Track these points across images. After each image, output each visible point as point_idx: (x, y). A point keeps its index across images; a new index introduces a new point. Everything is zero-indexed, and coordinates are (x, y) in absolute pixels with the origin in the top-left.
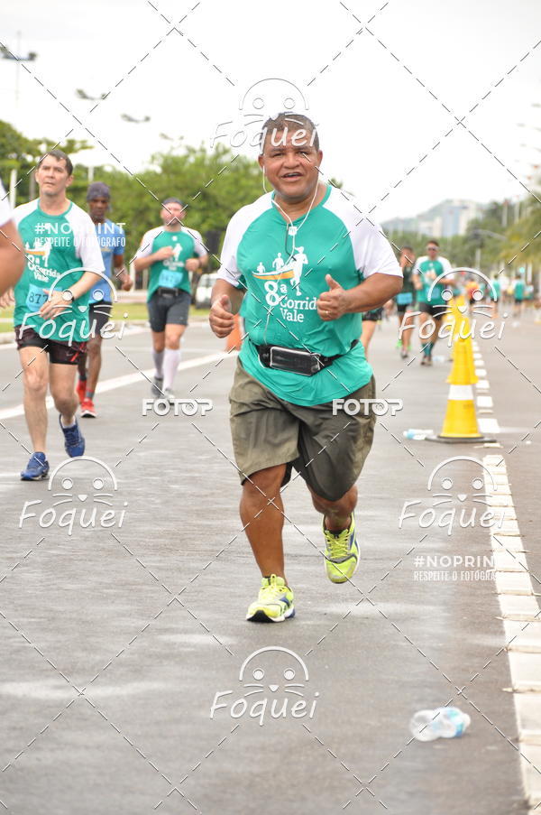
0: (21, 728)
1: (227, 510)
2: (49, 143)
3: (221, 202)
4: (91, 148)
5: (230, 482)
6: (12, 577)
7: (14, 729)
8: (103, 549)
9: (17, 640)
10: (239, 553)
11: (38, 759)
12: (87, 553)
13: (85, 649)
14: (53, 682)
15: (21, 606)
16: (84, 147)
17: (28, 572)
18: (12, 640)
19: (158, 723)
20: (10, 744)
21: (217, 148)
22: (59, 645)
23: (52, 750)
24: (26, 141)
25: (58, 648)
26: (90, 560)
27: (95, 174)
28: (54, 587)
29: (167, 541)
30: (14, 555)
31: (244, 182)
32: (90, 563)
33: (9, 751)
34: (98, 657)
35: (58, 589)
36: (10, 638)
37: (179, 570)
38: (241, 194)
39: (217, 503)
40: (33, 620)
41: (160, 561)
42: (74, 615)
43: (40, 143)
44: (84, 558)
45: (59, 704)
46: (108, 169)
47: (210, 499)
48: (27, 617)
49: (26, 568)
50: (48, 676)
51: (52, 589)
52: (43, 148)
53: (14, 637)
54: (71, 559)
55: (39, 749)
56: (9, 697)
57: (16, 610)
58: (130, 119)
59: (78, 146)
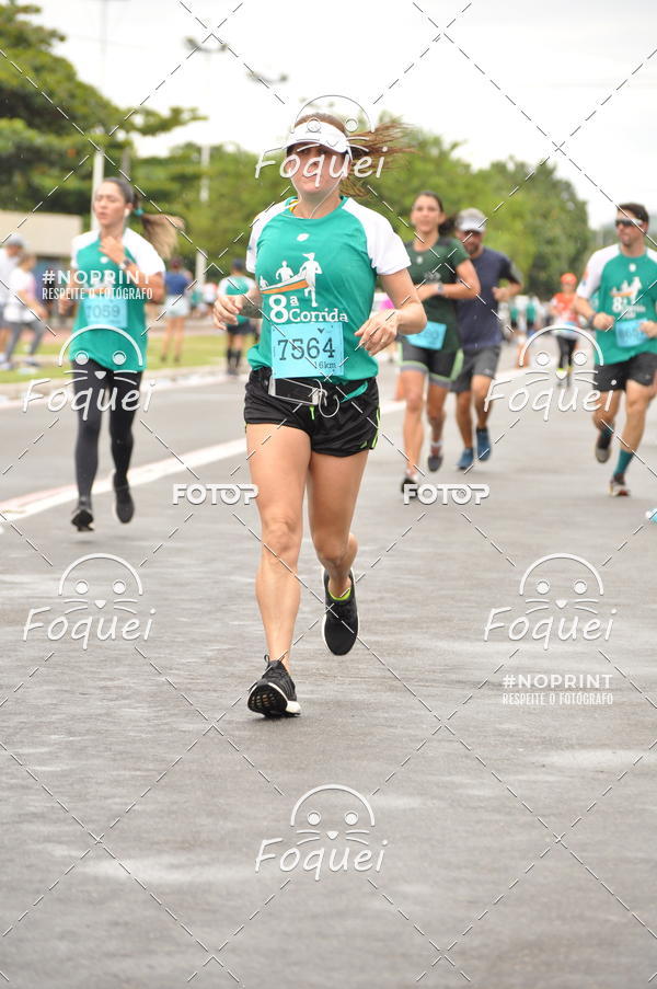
0: (126, 924)
1: (403, 621)
2: (148, 113)
3: (386, 193)
4: (204, 118)
5: (406, 582)
6: (107, 715)
7: (116, 924)
8: (232, 675)
9: (117, 800)
10: (421, 680)
11: (151, 967)
12: (210, 680)
13: (210, 814)
14: (167, 859)
15: (121, 753)
16: (195, 118)
17: (129, 706)
18: (110, 801)
19: (315, 917)
20: (112, 946)
21: (381, 119)
22: (175, 808)
23: (169, 954)
24: (116, 110)
25: (174, 812)
26: (215, 691)
27: (212, 157)
28: (166, 727)
29: (320, 665)
30: (109, 683)
31: (419, 166)
32: (215, 695)
33: (111, 955)
34: (229, 825)
35: (171, 731)
36: (106, 798)
37: (339, 704)
38: (416, 182)
39: (388, 612)
40: (138, 773)
41: (312, 692)
42: (194, 767)
43: (136, 112)
44: (205, 687)
45: (179, 890)
46: (230, 149)
47: (378, 605)
48: (130, 770)
49: (127, 702)
50: (160, 852)
51: (162, 731)
52: (139, 120)
53: (114, 796)
54: (190, 689)
55: (151, 952)
56: (108, 880)
57: (115, 760)
58: (259, 79)
59: (185, 116)
